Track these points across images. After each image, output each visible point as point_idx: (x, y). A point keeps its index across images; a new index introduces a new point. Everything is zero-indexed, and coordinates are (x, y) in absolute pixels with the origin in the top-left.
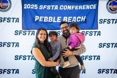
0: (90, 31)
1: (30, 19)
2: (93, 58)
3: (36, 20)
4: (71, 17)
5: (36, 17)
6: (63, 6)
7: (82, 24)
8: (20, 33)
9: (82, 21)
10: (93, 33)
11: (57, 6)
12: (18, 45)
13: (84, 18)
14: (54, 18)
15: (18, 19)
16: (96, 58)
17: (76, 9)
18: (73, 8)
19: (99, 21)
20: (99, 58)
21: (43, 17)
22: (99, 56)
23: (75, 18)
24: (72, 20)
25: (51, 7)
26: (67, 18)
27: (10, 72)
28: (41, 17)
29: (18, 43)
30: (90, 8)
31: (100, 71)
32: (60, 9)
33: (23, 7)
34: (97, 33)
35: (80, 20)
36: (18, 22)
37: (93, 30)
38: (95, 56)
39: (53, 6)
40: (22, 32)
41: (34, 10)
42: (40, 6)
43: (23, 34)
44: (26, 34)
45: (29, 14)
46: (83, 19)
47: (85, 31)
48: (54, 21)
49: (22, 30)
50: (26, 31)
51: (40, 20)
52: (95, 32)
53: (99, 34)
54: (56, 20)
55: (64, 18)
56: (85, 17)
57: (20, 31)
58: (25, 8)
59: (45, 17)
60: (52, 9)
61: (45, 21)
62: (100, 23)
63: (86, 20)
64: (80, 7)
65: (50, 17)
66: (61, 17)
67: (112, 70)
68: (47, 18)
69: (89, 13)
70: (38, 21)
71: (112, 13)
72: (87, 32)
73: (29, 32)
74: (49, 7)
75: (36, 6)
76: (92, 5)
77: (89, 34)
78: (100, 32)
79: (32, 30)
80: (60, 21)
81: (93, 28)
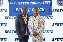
1: (13, 10)
3: (16, 11)
5: (17, 9)
6: (31, 2)
7: (43, 12)
8: (8, 18)
10: (49, 18)
11: (28, 2)
12: (6, 24)
13: (43, 9)
15: (7, 10)
17: (39, 4)
18: (37, 3)
20: (52, 32)
22: (53, 31)
25: (25, 3)
27: (2, 40)
28: (19, 9)
29: (7, 24)
30: (47, 3)
31: (54, 40)
32: (30, 4)
33: (9, 3)
35: (41, 10)
36: (7, 12)
38: (50, 31)
39: (26, 3)
41: (15, 5)
42: (19, 3)
43: (10, 19)
44: (11, 18)
47: (44, 16)
49: (9, 16)
50: (11, 17)
51: (19, 11)
53: (53, 18)
55: (32, 9)
56: (44, 8)
57: (8, 17)
58: (10, 4)
60: (26, 4)
61: (21, 11)
62: (53, 12)
63: (45, 10)
64: (41, 3)
66: (30, 9)
67: (60, 39)
69: (46, 6)
70: (18, 11)
71: (60, 6)
73: (13, 17)
74: (24, 3)
75: (16, 2)
76: (48, 2)
77: (47, 18)
78: (53, 17)
79: (14, 16)
80: (30, 11)
81: (49, 15)
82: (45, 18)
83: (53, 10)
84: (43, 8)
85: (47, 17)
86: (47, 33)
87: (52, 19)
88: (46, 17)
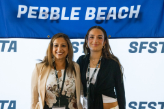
0: (150, 40)
3: (19, 16)
4: (105, 8)
5: (20, 7)
9: (131, 16)
13: (135, 9)
14: (64, 9)
21: (37, 8)
23: (113, 9)
24: (106, 15)
26: (94, 9)
28: (31, 8)
35: (126, 16)
47: (139, 41)
48: (63, 18)
51: (30, 16)
54: (68, 14)
55: (89, 9)
56: (139, 7)
59: (42, 9)
61: (41, 17)
65: (53, 9)
68: (47, 9)
70: (24, 16)
72: (142, 43)
73: (4, 43)
77: (148, 48)
79: (11, 40)
80: (77, 18)
82: (142, 48)
84: (132, 7)
85: (150, 46)
88: (147, 46)
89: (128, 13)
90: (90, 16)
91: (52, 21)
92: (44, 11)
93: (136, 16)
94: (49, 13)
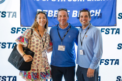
0: (106, 28)
1: (30, 12)
2: (110, 62)
7: (96, 19)
8: (18, 31)
9: (96, 15)
10: (111, 31)
12: (15, 45)
15: (15, 13)
16: (114, 62)
19: (117, 16)
20: (117, 62)
21: (47, 11)
22: (118, 60)
26: (76, 12)
29: (15, 43)
31: (119, 79)
32: (69, 0)
34: (115, 31)
35: (93, 15)
36: (16, 17)
37: (110, 28)
38: (112, 60)
40: (21, 30)
45: (29, 7)
46: (98, 13)
49: (20, 27)
50: (25, 29)
52: (113, 29)
53: (118, 31)
55: (74, 11)
56: (100, 10)
57: (18, 28)
59: (50, 11)
61: (49, 16)
62: (119, 18)
63: (101, 14)
65: (55, 11)
68: (52, 12)
69: (104, 6)
72: (102, 29)
78: (119, 29)
81: (110, 24)
82: (102, 31)
83: (119, 15)
85: (106, 31)
86: (105, 64)
87: (116, 33)
89: (94, 13)
90: (75, 15)
91: (55, 18)
92: (51, 12)
93: (98, 15)
94: (53, 14)
